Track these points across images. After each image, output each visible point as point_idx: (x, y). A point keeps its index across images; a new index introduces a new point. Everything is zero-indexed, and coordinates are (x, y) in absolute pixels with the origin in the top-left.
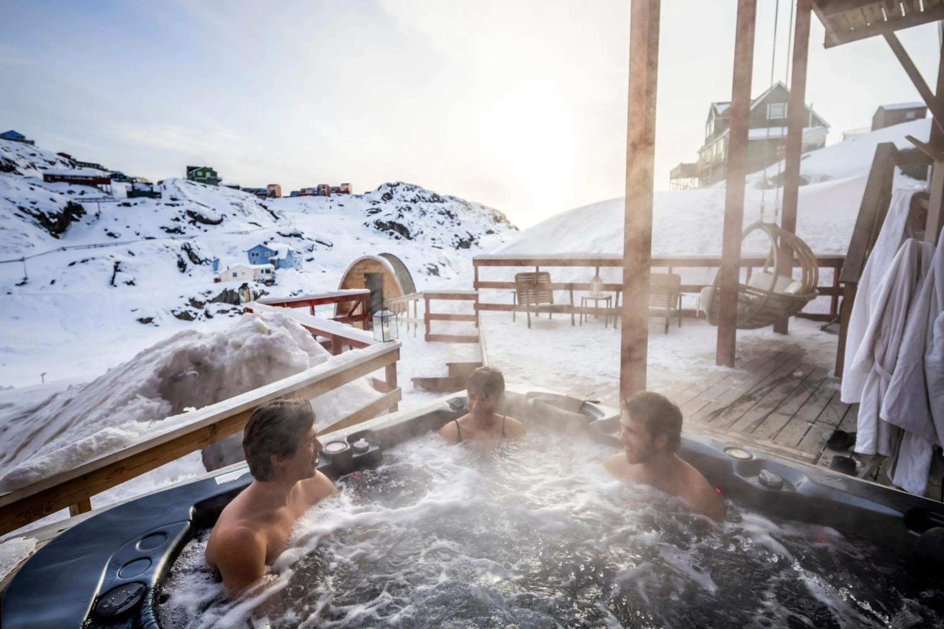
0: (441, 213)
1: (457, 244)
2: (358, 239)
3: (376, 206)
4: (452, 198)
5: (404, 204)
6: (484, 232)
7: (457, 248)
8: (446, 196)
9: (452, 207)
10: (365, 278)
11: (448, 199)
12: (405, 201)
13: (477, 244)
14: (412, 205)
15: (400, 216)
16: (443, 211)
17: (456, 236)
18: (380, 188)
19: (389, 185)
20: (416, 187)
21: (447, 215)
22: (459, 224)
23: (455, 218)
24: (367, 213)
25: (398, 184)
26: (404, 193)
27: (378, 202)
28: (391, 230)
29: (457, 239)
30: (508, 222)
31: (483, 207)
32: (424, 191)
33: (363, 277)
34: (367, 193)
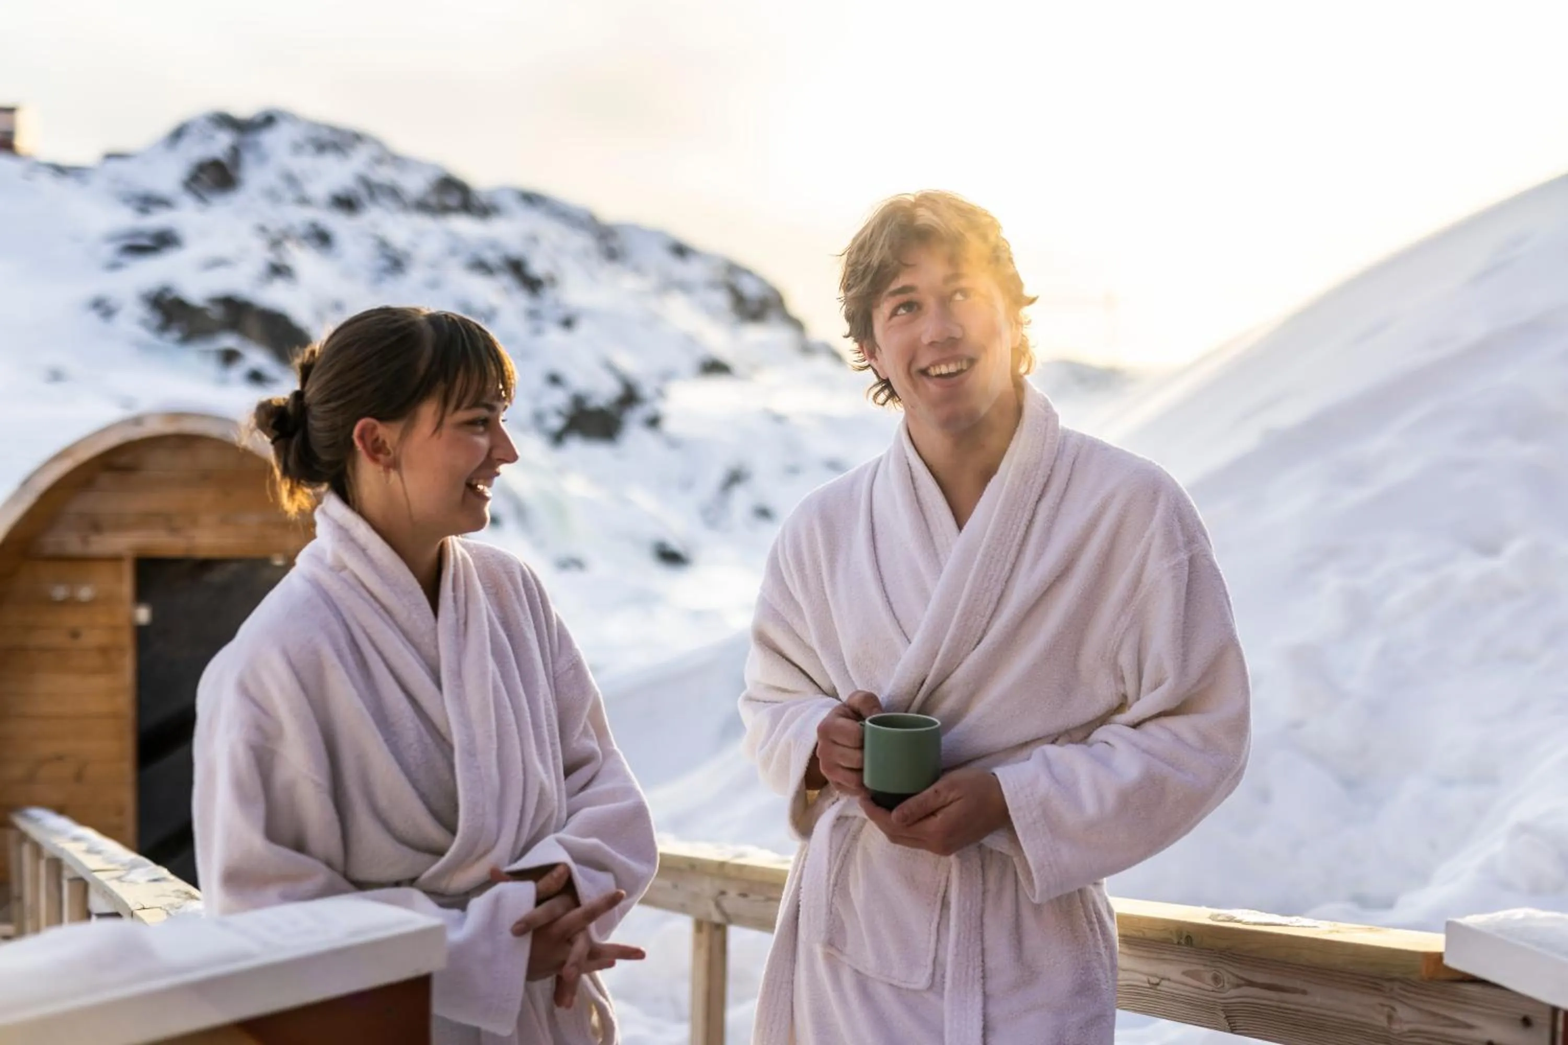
0: (481, 266)
1: (556, 423)
2: (56, 376)
3: (158, 220)
4: (530, 199)
5: (299, 216)
6: (687, 363)
7: (558, 438)
8: (503, 190)
9: (533, 239)
10: (141, 595)
11: (508, 201)
12: (304, 201)
13: (654, 422)
14: (336, 222)
15: (279, 270)
16: (491, 257)
17: (555, 380)
18: (178, 134)
19: (225, 121)
20: (357, 138)
21: (506, 280)
22: (568, 323)
23: (549, 295)
24: (108, 251)
25: (268, 120)
26: (305, 164)
27: (163, 202)
28: (229, 341)
29: (559, 398)
30: (797, 325)
31: (680, 251)
32: (397, 161)
33: (126, 587)
34: (110, 156)
